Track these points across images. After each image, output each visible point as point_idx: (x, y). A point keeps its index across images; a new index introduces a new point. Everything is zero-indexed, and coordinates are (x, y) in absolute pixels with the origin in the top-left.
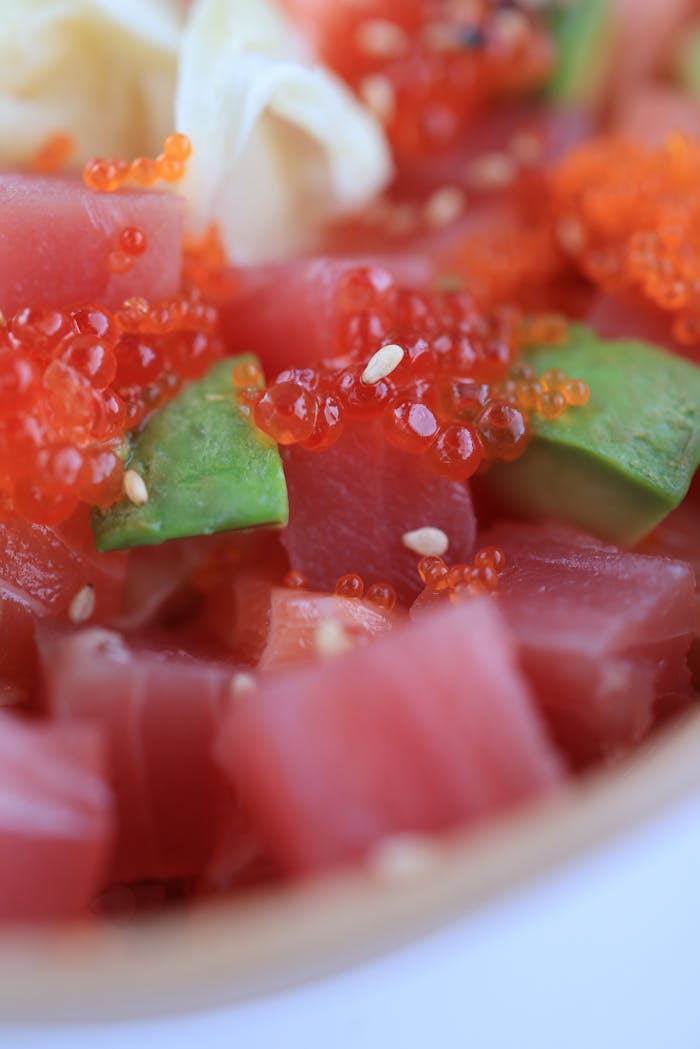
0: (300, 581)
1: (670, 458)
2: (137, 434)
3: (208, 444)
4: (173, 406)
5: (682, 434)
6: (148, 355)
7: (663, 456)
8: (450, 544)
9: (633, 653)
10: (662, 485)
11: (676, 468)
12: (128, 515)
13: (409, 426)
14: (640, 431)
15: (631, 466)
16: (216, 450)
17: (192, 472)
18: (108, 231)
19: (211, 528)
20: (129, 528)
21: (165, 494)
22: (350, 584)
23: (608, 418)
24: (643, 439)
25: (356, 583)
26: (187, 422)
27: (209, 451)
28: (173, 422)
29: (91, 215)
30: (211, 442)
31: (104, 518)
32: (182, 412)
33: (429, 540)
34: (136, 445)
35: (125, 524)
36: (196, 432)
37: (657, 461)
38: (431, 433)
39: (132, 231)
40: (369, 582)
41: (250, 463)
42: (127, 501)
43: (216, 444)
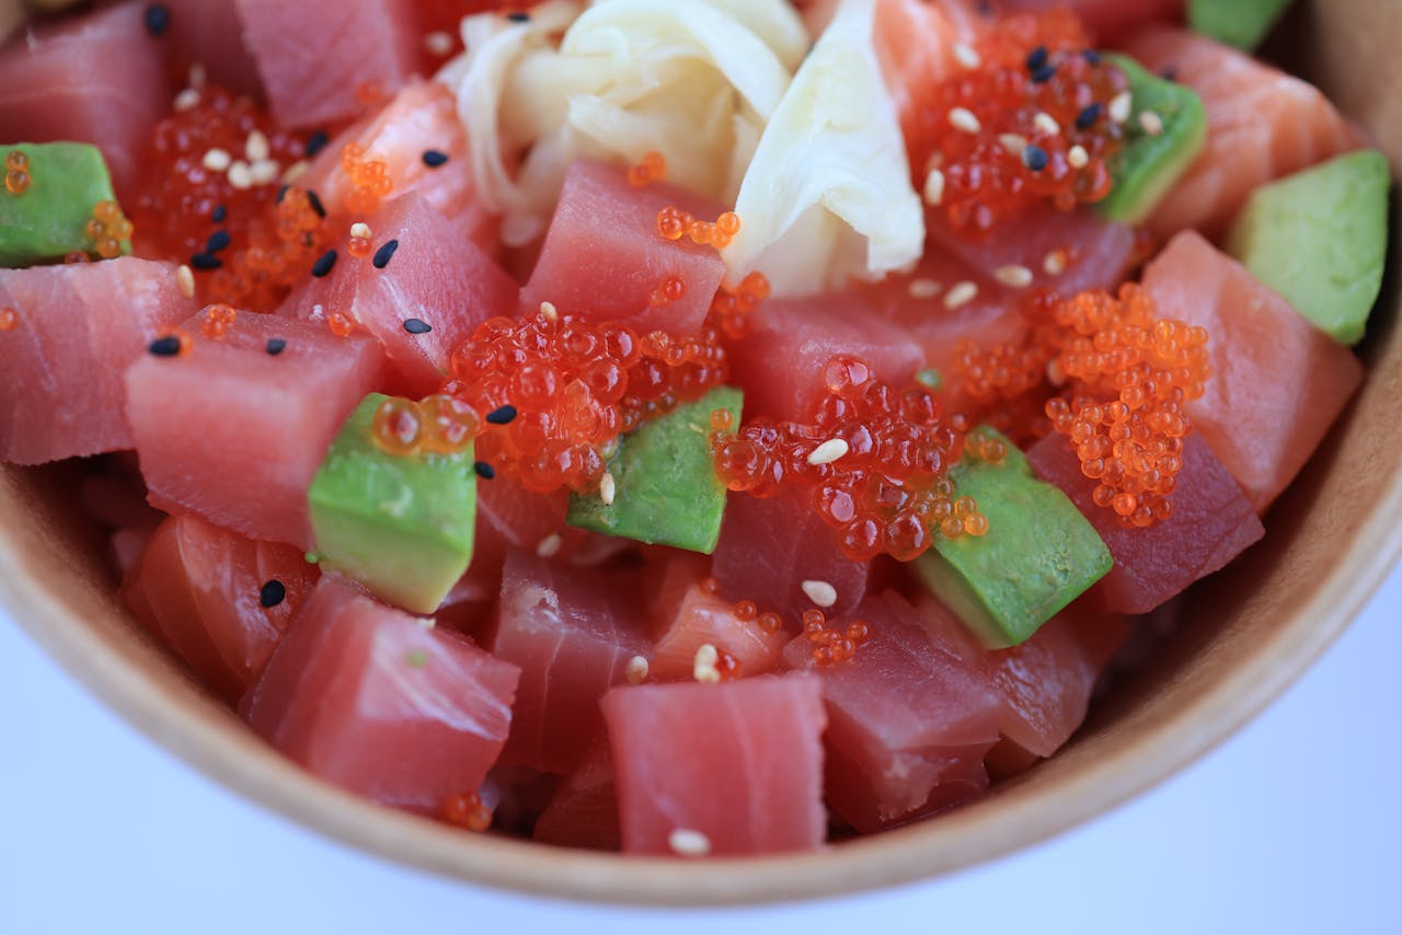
0: (713, 588)
1: (1028, 604)
2: (628, 435)
3: (675, 468)
4: (664, 422)
5: (1048, 589)
6: (656, 376)
7: (1023, 602)
8: (837, 600)
9: (928, 752)
10: (1010, 626)
11: (1029, 616)
12: (596, 506)
13: (829, 509)
14: (1014, 575)
15: (993, 602)
16: (679, 477)
17: (654, 487)
18: (658, 273)
19: (651, 540)
20: (593, 518)
21: (628, 499)
22: (746, 610)
23: (994, 555)
24: (1013, 583)
25: (751, 609)
26: (667, 442)
27: (674, 475)
28: (657, 437)
29: (648, 259)
30: (678, 468)
31: (579, 500)
32: (668, 430)
33: (822, 592)
34: (624, 446)
35: (591, 513)
36: (671, 453)
37: (1016, 603)
38: (846, 520)
39: (675, 279)
40: (761, 611)
41: (701, 497)
42: (598, 495)
43: (681, 471)
